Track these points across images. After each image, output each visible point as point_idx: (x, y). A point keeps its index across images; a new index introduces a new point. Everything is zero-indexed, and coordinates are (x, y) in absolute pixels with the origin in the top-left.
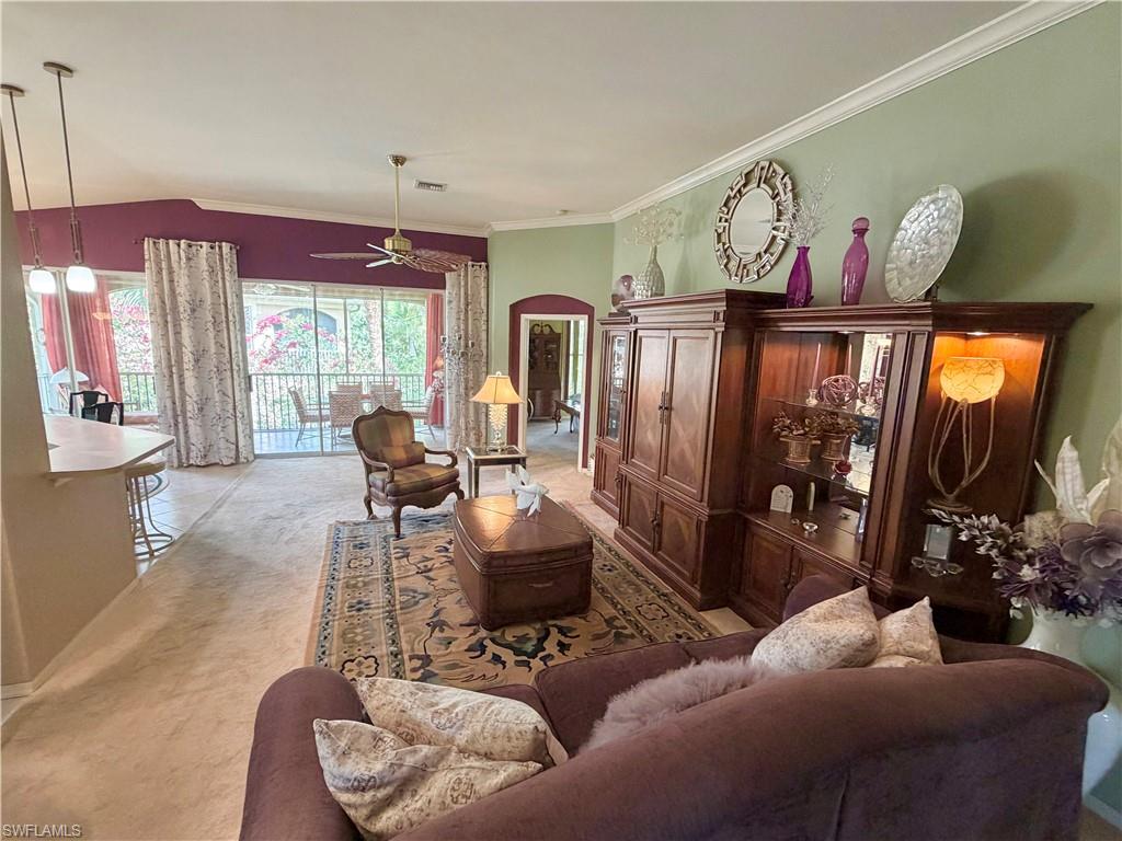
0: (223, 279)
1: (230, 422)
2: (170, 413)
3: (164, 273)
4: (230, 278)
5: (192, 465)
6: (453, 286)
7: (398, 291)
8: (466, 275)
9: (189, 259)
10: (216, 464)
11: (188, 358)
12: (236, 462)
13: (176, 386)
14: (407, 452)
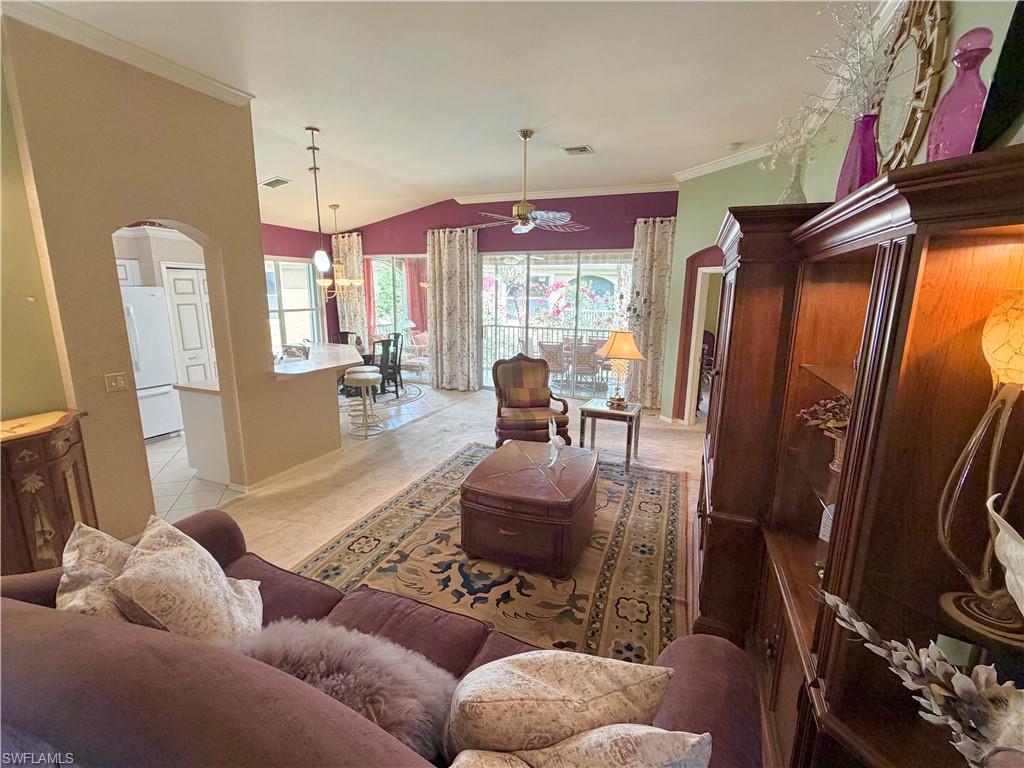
0: (467, 254)
1: (465, 359)
2: (434, 349)
3: (436, 252)
4: (472, 254)
5: (443, 388)
6: (639, 244)
7: (592, 254)
8: (653, 233)
9: (449, 242)
10: (456, 389)
11: (445, 312)
12: (467, 390)
13: (438, 333)
14: (531, 394)
